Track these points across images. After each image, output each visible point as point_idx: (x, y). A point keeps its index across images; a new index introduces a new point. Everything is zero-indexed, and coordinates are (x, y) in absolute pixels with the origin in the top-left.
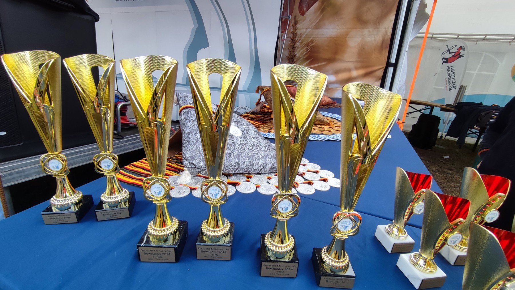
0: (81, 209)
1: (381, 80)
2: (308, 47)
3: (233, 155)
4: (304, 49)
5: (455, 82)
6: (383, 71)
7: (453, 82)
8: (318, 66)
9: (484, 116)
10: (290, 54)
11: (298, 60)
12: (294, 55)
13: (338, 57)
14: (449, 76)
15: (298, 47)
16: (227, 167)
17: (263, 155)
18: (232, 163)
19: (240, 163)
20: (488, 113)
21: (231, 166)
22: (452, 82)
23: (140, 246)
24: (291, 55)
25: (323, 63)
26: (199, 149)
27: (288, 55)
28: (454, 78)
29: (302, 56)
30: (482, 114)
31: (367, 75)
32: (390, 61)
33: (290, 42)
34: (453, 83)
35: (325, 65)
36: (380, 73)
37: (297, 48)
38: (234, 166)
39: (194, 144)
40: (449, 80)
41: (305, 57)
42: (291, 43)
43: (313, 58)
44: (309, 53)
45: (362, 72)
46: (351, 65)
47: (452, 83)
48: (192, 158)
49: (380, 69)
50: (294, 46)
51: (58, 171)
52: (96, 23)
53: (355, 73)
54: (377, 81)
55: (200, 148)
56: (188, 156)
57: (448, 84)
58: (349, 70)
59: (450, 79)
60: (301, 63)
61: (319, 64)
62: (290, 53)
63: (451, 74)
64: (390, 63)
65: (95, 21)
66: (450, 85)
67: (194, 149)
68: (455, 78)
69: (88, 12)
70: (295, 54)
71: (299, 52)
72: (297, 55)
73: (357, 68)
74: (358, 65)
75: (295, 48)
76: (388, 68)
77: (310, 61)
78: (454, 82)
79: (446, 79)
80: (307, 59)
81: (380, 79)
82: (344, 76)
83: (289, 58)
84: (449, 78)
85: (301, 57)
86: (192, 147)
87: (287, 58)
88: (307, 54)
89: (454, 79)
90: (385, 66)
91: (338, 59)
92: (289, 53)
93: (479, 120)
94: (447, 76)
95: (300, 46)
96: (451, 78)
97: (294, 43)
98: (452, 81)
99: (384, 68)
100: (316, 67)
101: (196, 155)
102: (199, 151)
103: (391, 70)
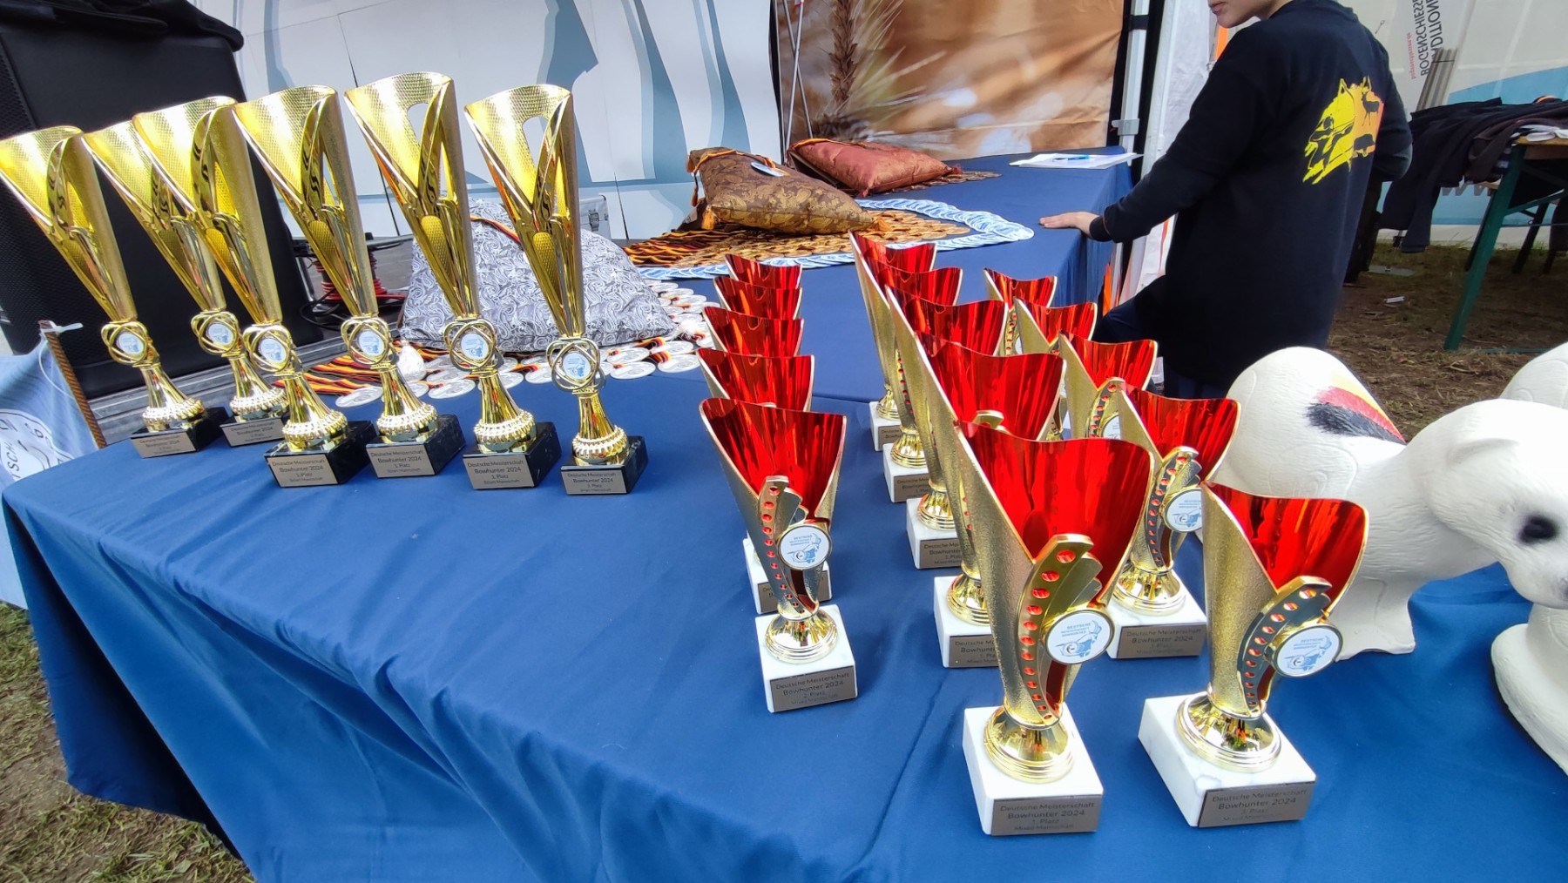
0: (197, 427)
1: (1112, 79)
2: (885, 15)
3: (515, 306)
4: (877, 22)
5: (1441, 42)
6: (1112, 49)
7: (1435, 43)
8: (923, 68)
9: (1488, 142)
10: (839, 46)
11: (863, 59)
12: (850, 46)
13: (978, 28)
14: (1418, 25)
15: (859, 20)
16: (503, 333)
17: (594, 303)
18: (513, 323)
19: (533, 322)
20: (1501, 130)
21: (513, 332)
22: (1429, 45)
23: (269, 457)
24: (842, 48)
25: (936, 57)
26: (440, 301)
27: (832, 50)
28: (1437, 26)
29: (874, 46)
30: (1480, 136)
31: (1067, 69)
32: (1132, 13)
33: (835, 9)
34: (1432, 46)
35: (942, 61)
36: (1108, 56)
37: (857, 21)
38: (521, 330)
39: (428, 293)
40: (1420, 40)
41: (881, 47)
42: (837, 12)
43: (904, 48)
44: (892, 32)
45: (1052, 61)
46: (1017, 47)
47: (1430, 48)
48: (420, 320)
49: (1108, 41)
50: (847, 18)
51: (139, 356)
52: (237, 55)
53: (1031, 71)
54: (1100, 83)
55: (440, 299)
56: (411, 317)
57: (1416, 55)
58: (1013, 64)
59: (1423, 35)
60: (872, 67)
61: (925, 62)
62: (838, 44)
63: (1426, 15)
64: (1134, 16)
65: (230, 47)
66: (1422, 57)
67: (427, 302)
68: (1440, 28)
69: (209, 29)
70: (854, 42)
71: (864, 32)
72: (858, 46)
73: (1036, 54)
74: (1039, 41)
75: (851, 23)
76: (1130, 34)
77: (897, 56)
78: (1438, 41)
79: (1409, 35)
80: (888, 52)
81: (1109, 76)
82: (999, 85)
83: (836, 57)
84: (1421, 29)
85: (869, 48)
86: (422, 299)
87: (832, 59)
88: (886, 35)
89: (1438, 31)
90: (1118, 29)
91: (979, 33)
92: (835, 44)
93: (1471, 157)
94: (1412, 26)
95: (863, 15)
96: (1428, 29)
97: (846, 7)
98: (1429, 41)
99: (1118, 37)
100: (916, 71)
101: (431, 313)
102: (440, 306)
103: (1139, 38)
